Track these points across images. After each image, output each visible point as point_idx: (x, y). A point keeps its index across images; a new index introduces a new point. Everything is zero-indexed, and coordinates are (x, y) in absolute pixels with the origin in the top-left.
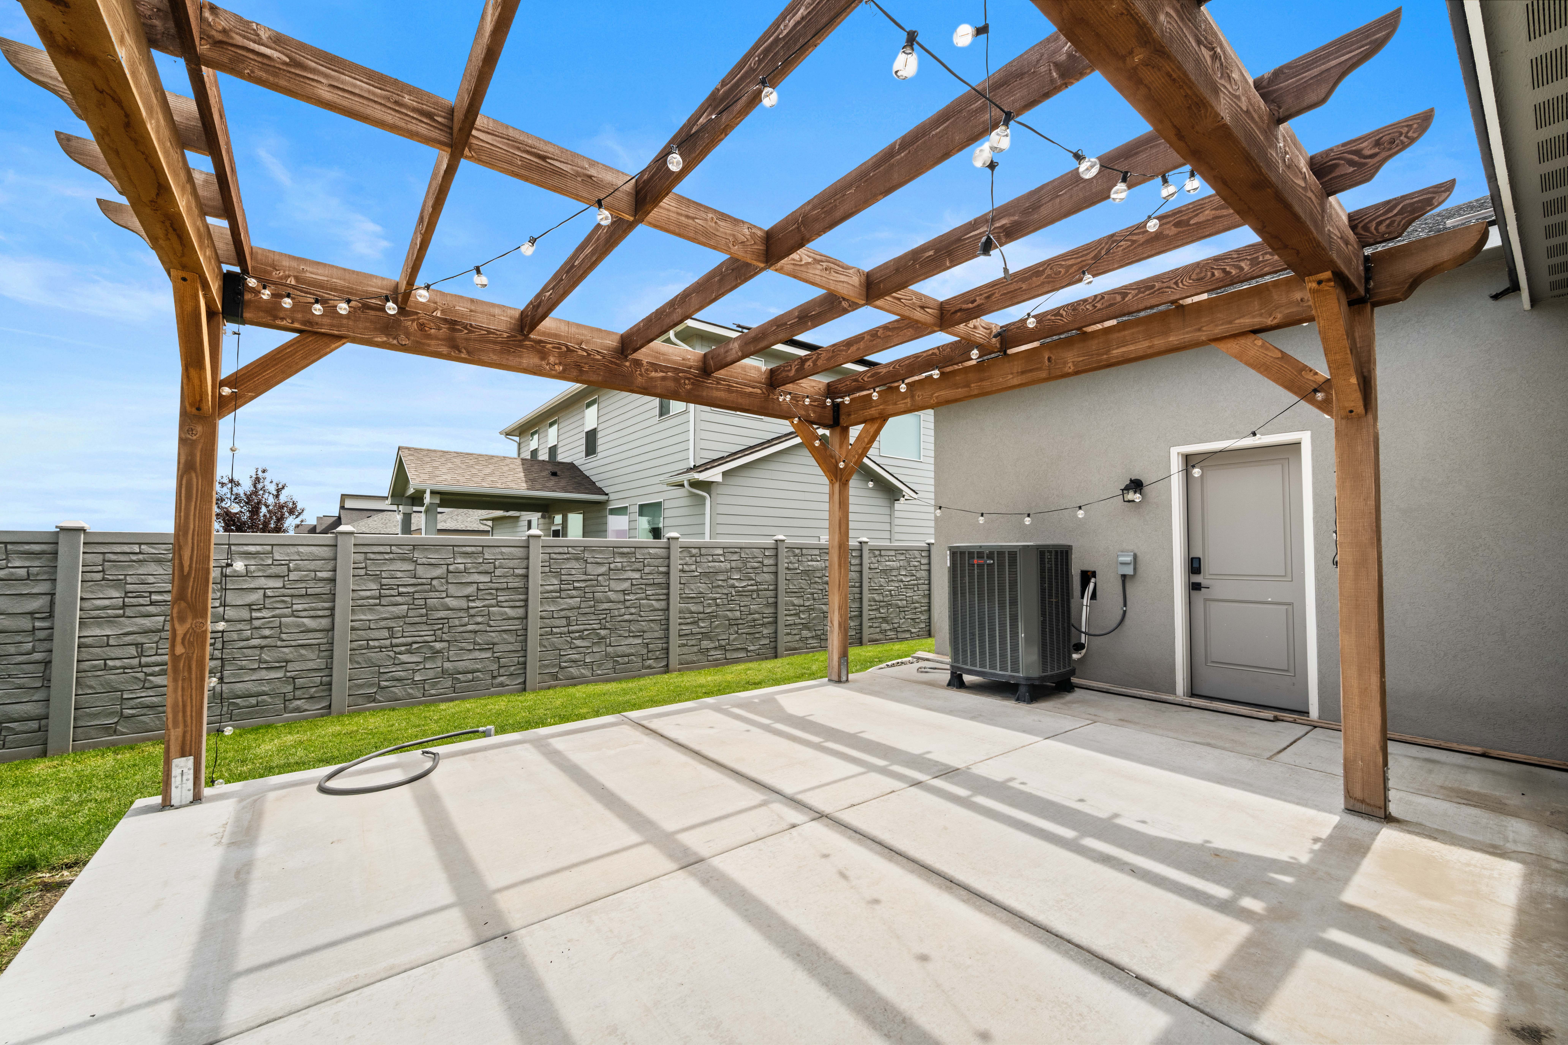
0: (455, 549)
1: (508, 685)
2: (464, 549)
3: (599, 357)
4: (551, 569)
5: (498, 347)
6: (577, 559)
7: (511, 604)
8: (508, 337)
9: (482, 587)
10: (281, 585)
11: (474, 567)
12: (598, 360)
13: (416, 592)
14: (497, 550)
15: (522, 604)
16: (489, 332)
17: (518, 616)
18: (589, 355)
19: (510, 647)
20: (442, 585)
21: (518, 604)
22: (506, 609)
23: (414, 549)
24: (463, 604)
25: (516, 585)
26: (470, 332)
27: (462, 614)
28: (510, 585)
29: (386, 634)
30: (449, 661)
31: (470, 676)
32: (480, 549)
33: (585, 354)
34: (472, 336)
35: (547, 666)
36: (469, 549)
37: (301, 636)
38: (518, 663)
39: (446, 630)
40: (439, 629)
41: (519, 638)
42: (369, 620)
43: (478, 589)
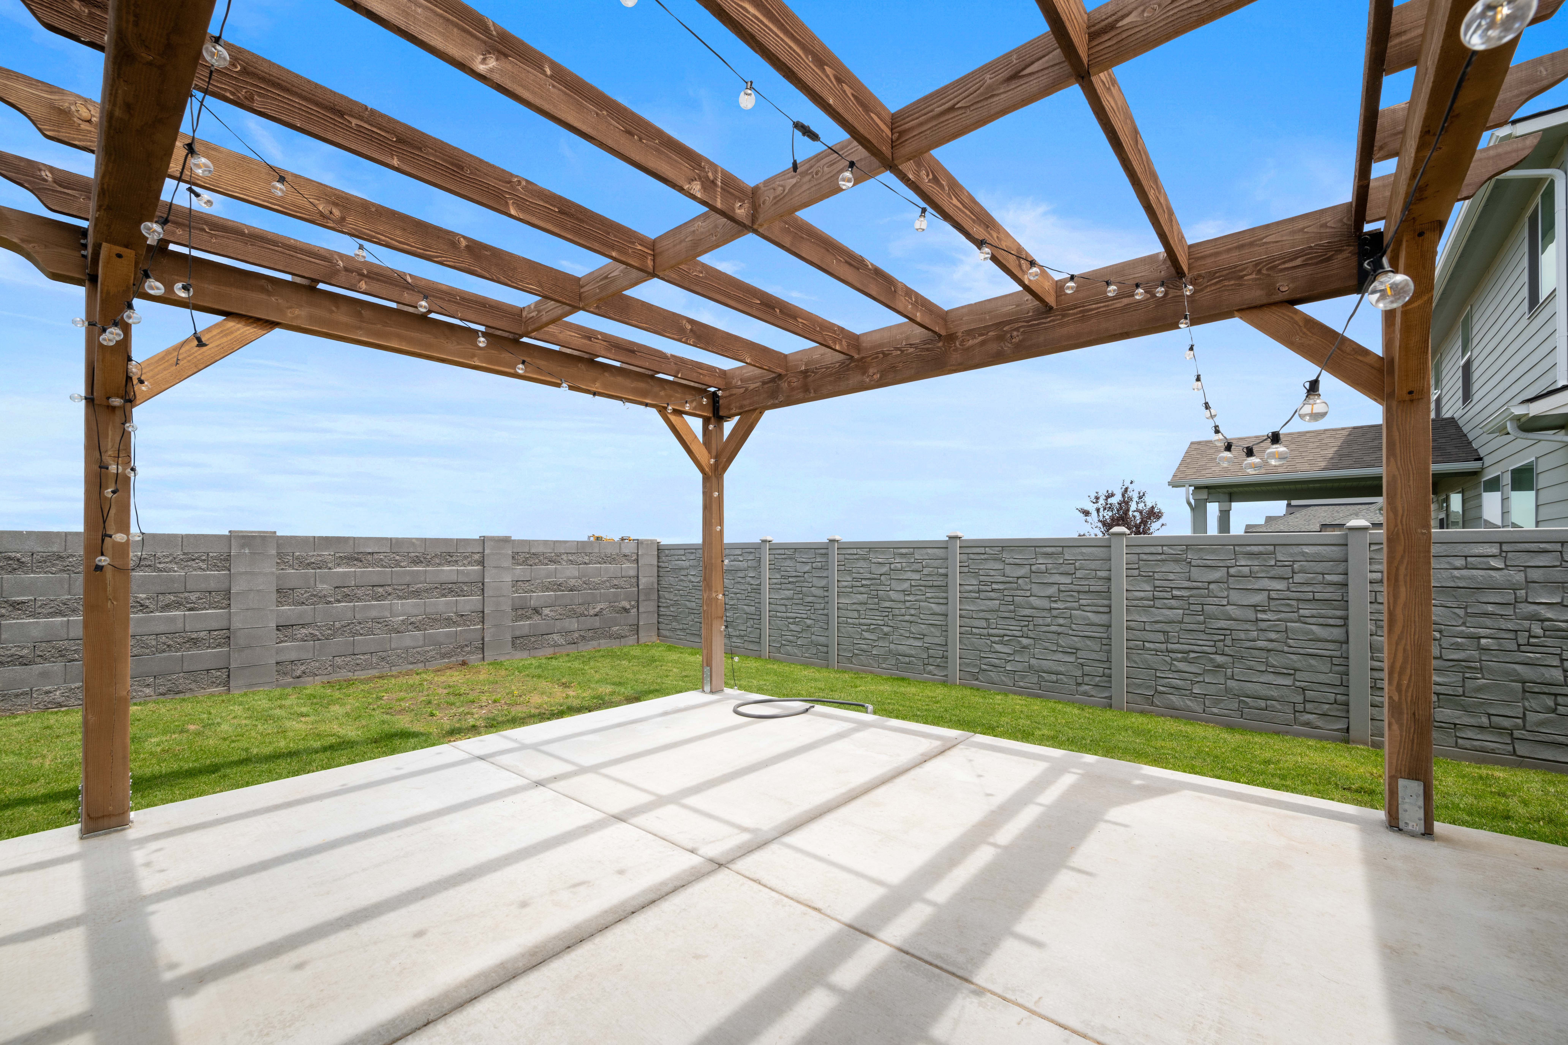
0: (1037, 549)
1: (1092, 696)
2: (1045, 550)
3: (911, 350)
4: (1137, 571)
5: (832, 379)
6: (1176, 561)
7: (1094, 608)
8: (840, 365)
9: (1063, 589)
10: (919, 578)
11: (1055, 568)
12: (911, 353)
13: (1005, 589)
14: (1078, 550)
15: (1106, 609)
16: (827, 368)
17: (1102, 622)
18: (902, 351)
19: (1094, 656)
20: (1026, 584)
21: (1101, 609)
22: (1089, 614)
23: (1003, 550)
24: (1045, 603)
25: (1098, 588)
26: (816, 373)
27: (1045, 614)
28: (1092, 588)
29: (983, 624)
30: (1034, 658)
31: (1054, 677)
32: (1060, 549)
33: (899, 352)
34: (817, 376)
35: (1139, 686)
36: (1049, 550)
37: (931, 617)
38: (1104, 675)
39: (1031, 627)
40: (1025, 626)
41: (1104, 647)
42: (972, 611)
43: (1059, 590)
